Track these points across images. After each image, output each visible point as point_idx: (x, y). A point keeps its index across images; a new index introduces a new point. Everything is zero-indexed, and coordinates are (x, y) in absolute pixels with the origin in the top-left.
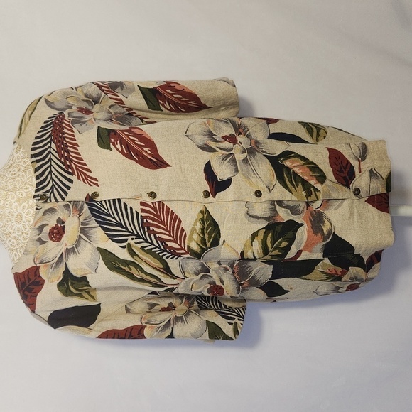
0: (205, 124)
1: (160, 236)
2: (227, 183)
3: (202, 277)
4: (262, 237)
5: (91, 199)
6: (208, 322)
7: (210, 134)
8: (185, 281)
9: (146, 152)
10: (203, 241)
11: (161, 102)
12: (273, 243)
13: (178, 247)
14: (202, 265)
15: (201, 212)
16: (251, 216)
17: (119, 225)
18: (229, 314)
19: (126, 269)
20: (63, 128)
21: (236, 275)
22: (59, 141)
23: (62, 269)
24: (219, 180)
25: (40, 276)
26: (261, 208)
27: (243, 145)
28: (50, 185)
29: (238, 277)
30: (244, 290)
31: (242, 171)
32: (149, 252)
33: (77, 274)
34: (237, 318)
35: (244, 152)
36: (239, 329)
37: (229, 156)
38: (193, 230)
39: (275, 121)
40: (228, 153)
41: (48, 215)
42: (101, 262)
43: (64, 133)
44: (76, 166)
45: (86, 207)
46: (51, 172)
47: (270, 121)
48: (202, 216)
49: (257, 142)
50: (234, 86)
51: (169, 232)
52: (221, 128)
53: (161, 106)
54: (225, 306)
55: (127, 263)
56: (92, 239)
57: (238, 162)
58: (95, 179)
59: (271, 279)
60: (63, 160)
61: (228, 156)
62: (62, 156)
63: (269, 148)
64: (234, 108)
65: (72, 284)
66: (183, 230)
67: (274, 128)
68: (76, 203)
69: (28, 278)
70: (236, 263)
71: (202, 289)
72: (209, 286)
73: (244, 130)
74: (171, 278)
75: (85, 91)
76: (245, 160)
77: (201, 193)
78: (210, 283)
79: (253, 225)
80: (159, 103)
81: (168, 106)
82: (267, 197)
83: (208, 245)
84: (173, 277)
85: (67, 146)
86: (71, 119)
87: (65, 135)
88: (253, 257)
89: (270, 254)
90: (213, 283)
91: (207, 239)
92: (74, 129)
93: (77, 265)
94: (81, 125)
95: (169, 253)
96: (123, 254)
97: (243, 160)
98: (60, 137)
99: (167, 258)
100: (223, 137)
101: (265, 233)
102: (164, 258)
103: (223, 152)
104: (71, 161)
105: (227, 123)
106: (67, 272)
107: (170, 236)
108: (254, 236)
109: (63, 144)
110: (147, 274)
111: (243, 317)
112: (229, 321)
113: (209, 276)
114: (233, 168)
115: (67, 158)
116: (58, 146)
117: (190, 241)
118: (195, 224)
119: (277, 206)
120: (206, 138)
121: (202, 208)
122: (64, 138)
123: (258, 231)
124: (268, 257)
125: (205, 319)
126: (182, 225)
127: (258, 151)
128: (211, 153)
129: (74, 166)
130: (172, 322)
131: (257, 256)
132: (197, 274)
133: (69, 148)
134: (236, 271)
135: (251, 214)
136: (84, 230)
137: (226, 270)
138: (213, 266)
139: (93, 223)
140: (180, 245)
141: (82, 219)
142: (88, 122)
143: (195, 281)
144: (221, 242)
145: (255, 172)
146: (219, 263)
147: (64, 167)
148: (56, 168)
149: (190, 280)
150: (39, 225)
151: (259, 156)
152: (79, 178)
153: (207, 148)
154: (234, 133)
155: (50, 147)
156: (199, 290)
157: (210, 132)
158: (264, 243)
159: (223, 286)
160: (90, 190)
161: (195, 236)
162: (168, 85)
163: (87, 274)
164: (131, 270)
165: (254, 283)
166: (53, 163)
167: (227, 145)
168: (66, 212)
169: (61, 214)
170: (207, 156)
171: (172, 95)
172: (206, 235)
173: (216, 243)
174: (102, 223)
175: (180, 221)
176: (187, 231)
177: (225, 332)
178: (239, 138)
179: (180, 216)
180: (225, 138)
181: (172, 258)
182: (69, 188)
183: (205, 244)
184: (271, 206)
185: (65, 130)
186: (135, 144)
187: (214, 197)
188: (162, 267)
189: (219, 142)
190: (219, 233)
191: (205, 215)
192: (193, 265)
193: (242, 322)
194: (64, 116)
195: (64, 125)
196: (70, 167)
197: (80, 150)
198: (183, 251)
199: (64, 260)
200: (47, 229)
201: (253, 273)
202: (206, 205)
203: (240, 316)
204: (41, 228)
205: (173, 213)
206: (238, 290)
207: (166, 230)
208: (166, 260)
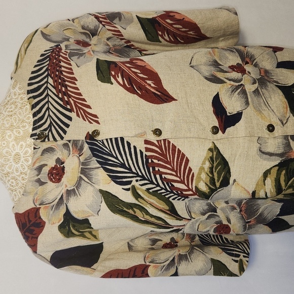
0: (210, 53)
1: (167, 176)
2: (237, 118)
3: (209, 217)
4: (275, 175)
5: (91, 137)
6: (213, 261)
7: (216, 64)
8: (191, 221)
9: (150, 85)
10: (212, 181)
11: (160, 33)
12: (287, 181)
13: (186, 188)
14: (209, 205)
15: (210, 150)
16: (263, 153)
17: (123, 166)
18: (233, 250)
19: (131, 211)
20: (60, 61)
21: (243, 213)
22: (57, 76)
23: (63, 211)
24: (228, 114)
25: (40, 218)
26: (274, 144)
27: (252, 75)
28: (48, 122)
29: (245, 215)
30: (250, 227)
31: (253, 103)
32: (155, 194)
33: (79, 216)
34: (242, 255)
35: (254, 83)
36: (244, 266)
37: (239, 88)
38: (202, 169)
39: (281, 49)
40: (237, 84)
41: (47, 155)
42: (104, 205)
43: (61, 67)
44: (75, 102)
45: (86, 146)
46: (48, 109)
47: (276, 49)
48: (211, 154)
49: (266, 72)
50: (236, 14)
51: (176, 172)
52: (227, 58)
53: (160, 37)
54: (226, 239)
55: (131, 206)
56: (93, 181)
57: (248, 94)
58: (96, 116)
59: (278, 215)
60: (60, 96)
61: (237, 88)
62: (60, 91)
63: (281, 78)
64: (233, 38)
65: (74, 227)
66: (190, 170)
67: (282, 57)
68: (75, 143)
69: (29, 218)
70: (244, 201)
71: (208, 229)
72: (216, 226)
73: (251, 58)
74: (177, 219)
75: (82, 23)
76: (256, 92)
77: (209, 129)
78: (217, 223)
79: (265, 162)
80: (158, 34)
81: (166, 37)
82: (280, 131)
83: (218, 184)
84: (179, 218)
85: (65, 81)
86: (69, 51)
87: (63, 69)
88: (264, 197)
89: (283, 193)
90: (220, 222)
91: (216, 178)
92: (72, 62)
93: (79, 207)
94: (79, 58)
95: (175, 194)
96: (127, 197)
97: (254, 92)
98: (58, 71)
99: (174, 199)
100: (230, 67)
101: (278, 170)
102: (171, 199)
103: (232, 83)
104: (69, 96)
105: (233, 51)
106: (68, 214)
107: (177, 176)
108: (266, 174)
109: (60, 78)
110: (152, 216)
111: (248, 254)
112: (234, 258)
113: (216, 215)
114: (243, 100)
115: (65, 94)
116: (55, 81)
117: (198, 182)
118: (204, 163)
119: (291, 141)
120: (212, 68)
121: (211, 146)
122: (61, 72)
123: (271, 168)
124: (280, 196)
125: (210, 257)
126: (190, 165)
127: (269, 82)
128: (220, 85)
129: (72, 102)
130: (176, 260)
131: (269, 195)
132: (203, 214)
133: (67, 83)
134: (243, 209)
135: (263, 150)
136: (85, 171)
137: (233, 208)
138: (220, 205)
139: (94, 163)
140: (188, 186)
141: (82, 158)
142: (86, 54)
143: (201, 222)
144: (231, 181)
145: (267, 104)
146: (227, 202)
147: (62, 103)
148: (54, 104)
149: (197, 221)
150: (37, 165)
151: (271, 86)
152: (78, 115)
153: (214, 80)
154: (240, 62)
155: (47, 82)
156: (205, 230)
157: (216, 62)
158: (277, 181)
159: (229, 225)
160: (91, 128)
161: (203, 176)
162: (168, 15)
163: (89, 216)
164: (135, 212)
165: (261, 220)
166: (50, 100)
167: (235, 75)
168: (66, 152)
169: (60, 154)
170: (215, 88)
171: (171, 25)
172: (216, 174)
173: (225, 183)
174: (104, 164)
175: (187, 161)
176: (195, 171)
177: (230, 269)
178: (248, 68)
179: (187, 155)
180: (233, 68)
181: (179, 200)
182: (68, 126)
183: (214, 184)
184: (285, 141)
185: (62, 64)
186: (138, 76)
187: (224, 132)
188: (168, 208)
189: (226, 72)
190: (228, 172)
191: (215, 153)
192: (199, 205)
193: (247, 259)
194: (61, 49)
195: (61, 58)
196: (68, 103)
197: (78, 84)
198: (190, 193)
199: (65, 202)
200: (46, 170)
201: (260, 210)
202: (215, 142)
203: (245, 253)
204: (40, 169)
205: (179, 151)
206: (245, 228)
207: (173, 170)
208: (173, 201)
